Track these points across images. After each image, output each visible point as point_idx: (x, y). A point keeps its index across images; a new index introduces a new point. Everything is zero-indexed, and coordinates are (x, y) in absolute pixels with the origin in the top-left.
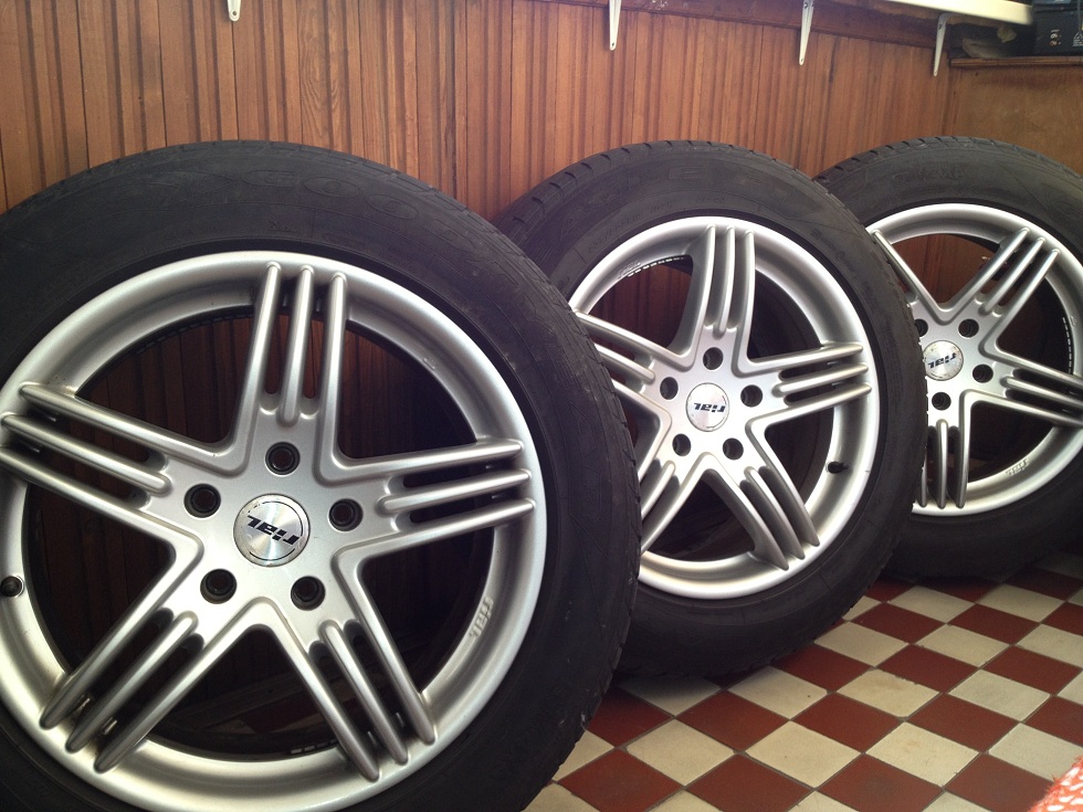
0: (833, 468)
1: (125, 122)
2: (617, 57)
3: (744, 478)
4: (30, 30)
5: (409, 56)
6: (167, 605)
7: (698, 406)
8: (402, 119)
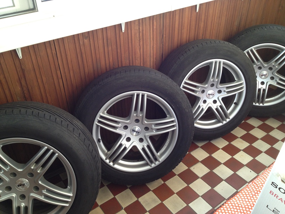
0: (235, 103)
1: (106, 54)
2: (198, 14)
3: (216, 107)
4: (90, 44)
5: (155, 27)
6: (122, 143)
7: (209, 94)
8: (153, 39)
